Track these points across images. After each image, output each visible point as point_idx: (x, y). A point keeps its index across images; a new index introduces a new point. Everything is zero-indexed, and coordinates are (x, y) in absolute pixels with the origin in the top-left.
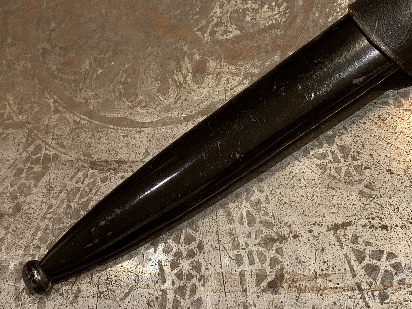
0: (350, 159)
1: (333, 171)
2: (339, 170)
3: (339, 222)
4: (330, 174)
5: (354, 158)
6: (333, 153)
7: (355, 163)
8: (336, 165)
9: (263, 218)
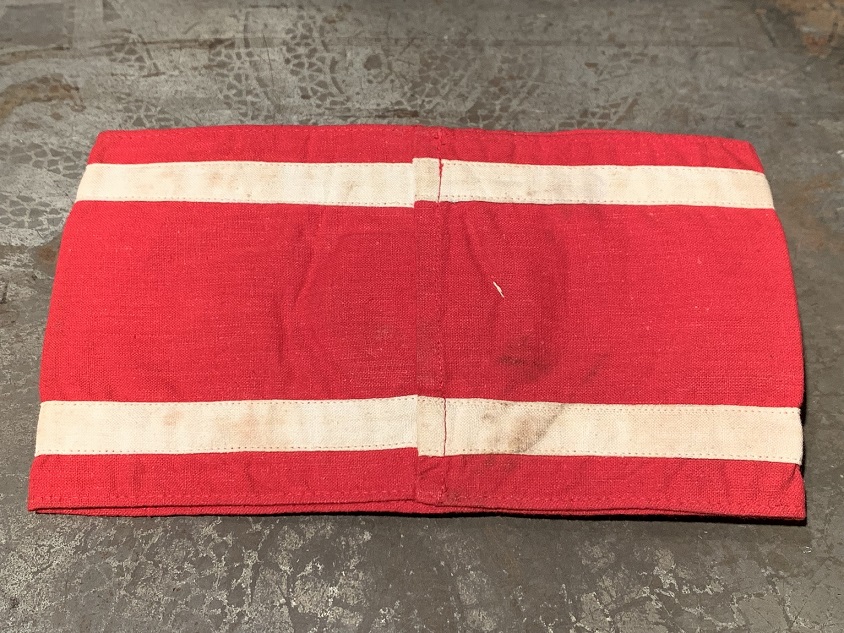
0: (135, 117)
1: (153, 109)
2: (148, 110)
3: (153, 78)
4: (156, 107)
5: (130, 118)
6: (151, 122)
7: (130, 114)
8: (149, 113)
9: (226, 79)
